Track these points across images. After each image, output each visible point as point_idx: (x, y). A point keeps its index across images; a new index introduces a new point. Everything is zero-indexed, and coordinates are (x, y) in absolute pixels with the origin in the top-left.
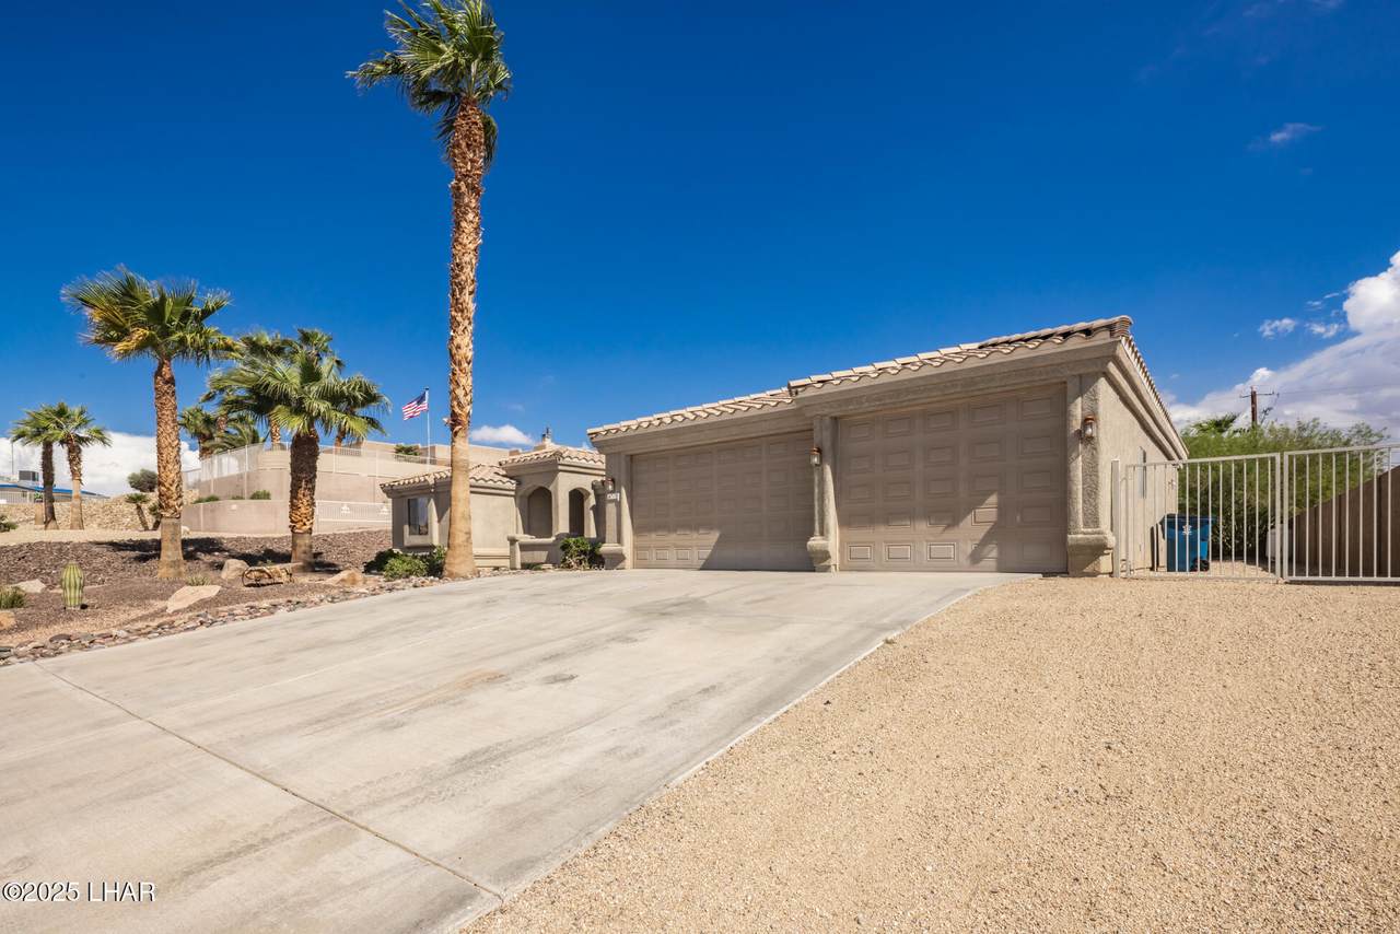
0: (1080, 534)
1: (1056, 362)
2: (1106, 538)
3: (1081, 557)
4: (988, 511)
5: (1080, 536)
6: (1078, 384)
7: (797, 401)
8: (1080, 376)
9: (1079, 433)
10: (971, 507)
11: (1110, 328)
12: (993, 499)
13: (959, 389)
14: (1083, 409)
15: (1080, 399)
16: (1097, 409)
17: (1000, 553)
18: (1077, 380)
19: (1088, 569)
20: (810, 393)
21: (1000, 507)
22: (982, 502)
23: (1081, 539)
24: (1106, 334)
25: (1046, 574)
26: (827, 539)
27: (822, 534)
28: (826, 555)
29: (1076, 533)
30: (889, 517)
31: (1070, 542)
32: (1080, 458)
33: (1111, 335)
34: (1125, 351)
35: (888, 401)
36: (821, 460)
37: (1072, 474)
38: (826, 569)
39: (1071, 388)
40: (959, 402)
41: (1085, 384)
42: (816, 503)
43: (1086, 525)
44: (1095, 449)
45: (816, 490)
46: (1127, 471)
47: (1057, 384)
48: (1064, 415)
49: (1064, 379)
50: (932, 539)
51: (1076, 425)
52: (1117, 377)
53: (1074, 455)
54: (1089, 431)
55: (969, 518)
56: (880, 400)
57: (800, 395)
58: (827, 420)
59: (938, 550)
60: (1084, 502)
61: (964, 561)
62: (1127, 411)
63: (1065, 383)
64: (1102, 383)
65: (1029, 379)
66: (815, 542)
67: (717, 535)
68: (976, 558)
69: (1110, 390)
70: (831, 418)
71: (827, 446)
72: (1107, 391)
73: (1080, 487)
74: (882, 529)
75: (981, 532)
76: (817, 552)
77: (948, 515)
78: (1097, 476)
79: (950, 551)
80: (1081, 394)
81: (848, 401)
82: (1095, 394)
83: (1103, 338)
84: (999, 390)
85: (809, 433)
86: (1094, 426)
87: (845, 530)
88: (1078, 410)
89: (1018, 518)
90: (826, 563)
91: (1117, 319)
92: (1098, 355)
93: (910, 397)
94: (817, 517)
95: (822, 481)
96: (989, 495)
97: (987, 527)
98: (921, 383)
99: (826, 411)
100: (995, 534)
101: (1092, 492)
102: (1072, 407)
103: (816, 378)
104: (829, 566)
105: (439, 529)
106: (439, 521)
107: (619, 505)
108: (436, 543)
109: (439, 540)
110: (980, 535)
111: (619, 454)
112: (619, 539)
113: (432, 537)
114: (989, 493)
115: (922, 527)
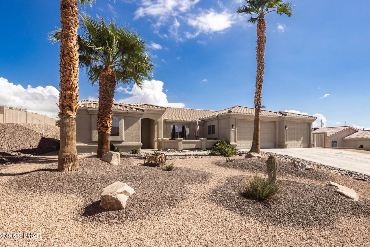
4: (302, 139)
27: (286, 142)
42: (285, 136)
48: (309, 127)
59: (297, 144)
68: (301, 146)
76: (286, 145)
95: (286, 132)
105: (125, 133)
106: (125, 130)
107: (235, 132)
108: (124, 140)
109: (125, 139)
110: (301, 142)
111: (235, 118)
112: (235, 141)
113: (122, 137)
114: (302, 136)
115: (295, 141)
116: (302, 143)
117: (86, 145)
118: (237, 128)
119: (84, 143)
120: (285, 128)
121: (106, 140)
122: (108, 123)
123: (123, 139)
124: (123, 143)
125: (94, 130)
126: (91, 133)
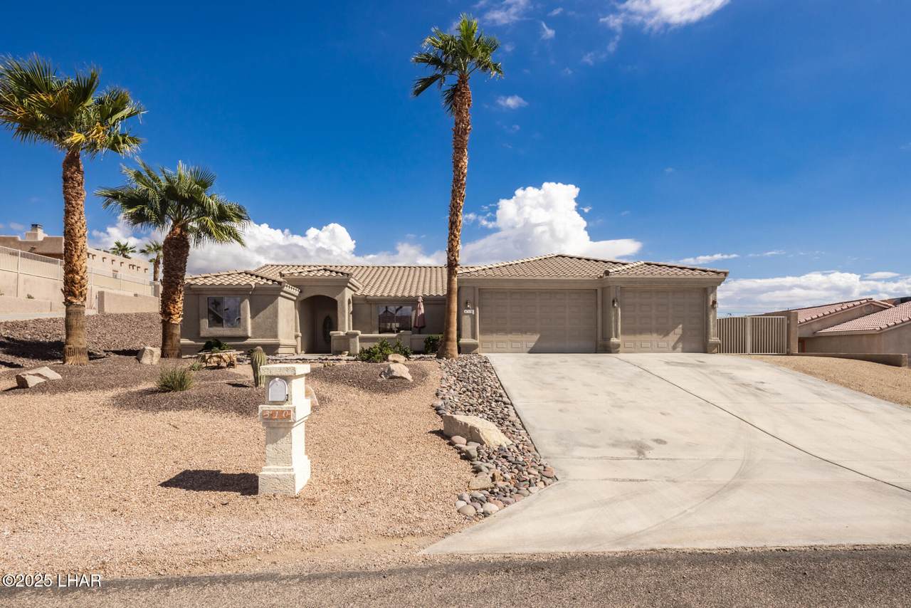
3: (711, 347)
4: (679, 330)
8: (712, 287)
9: (712, 306)
10: (673, 329)
12: (681, 326)
14: (712, 298)
17: (683, 345)
19: (714, 351)
21: (683, 329)
22: (677, 327)
23: (713, 341)
26: (617, 339)
28: (618, 346)
29: (711, 339)
31: (708, 342)
32: (712, 315)
37: (710, 319)
38: (617, 352)
39: (710, 290)
41: (713, 290)
42: (613, 324)
43: (714, 336)
45: (613, 318)
47: (704, 288)
50: (658, 340)
51: (711, 303)
53: (710, 313)
55: (672, 333)
58: (619, 288)
59: (661, 344)
60: (713, 329)
61: (670, 348)
63: (707, 288)
66: (612, 340)
67: (538, 336)
68: (674, 348)
71: (619, 299)
73: (712, 324)
74: (638, 335)
75: (676, 338)
76: (613, 345)
77: (665, 332)
79: (665, 345)
80: (712, 293)
87: (625, 335)
89: (689, 333)
90: (618, 349)
94: (613, 330)
95: (617, 314)
97: (678, 336)
99: (620, 285)
100: (681, 339)
101: (714, 326)
104: (620, 351)
105: (252, 324)
106: (252, 317)
107: (473, 317)
108: (250, 335)
109: (253, 333)
110: (676, 339)
111: (474, 287)
112: (474, 336)
113: (246, 330)
114: (679, 324)
115: (655, 335)
116: (677, 342)
117: (193, 342)
118: (478, 309)
119: (190, 339)
120: (611, 303)
121: (170, 332)
122: (171, 308)
123: (247, 333)
124: (249, 340)
125: (202, 318)
126: (199, 325)
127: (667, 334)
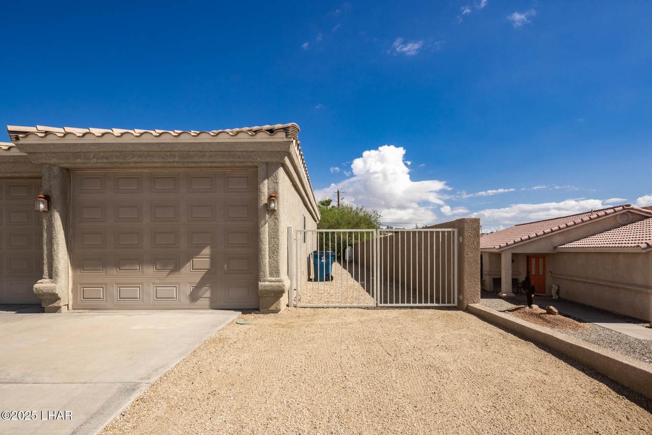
0: (267, 282)
1: (251, 149)
2: (284, 285)
3: (268, 298)
4: (203, 261)
5: (267, 283)
6: (265, 169)
7: (20, 147)
8: (267, 164)
9: (267, 206)
10: (189, 257)
11: (285, 130)
12: (207, 251)
13: (176, 159)
14: (269, 189)
15: (266, 181)
16: (278, 189)
17: (212, 294)
18: (264, 166)
19: (273, 308)
20: (30, 140)
21: (213, 258)
22: (198, 253)
23: (268, 286)
24: (282, 135)
25: (245, 311)
26: (55, 282)
27: (51, 277)
28: (55, 297)
29: (264, 281)
30: (121, 260)
31: (260, 288)
32: (267, 225)
33: (287, 136)
34: (294, 150)
35: (114, 160)
36: (49, 206)
37: (261, 236)
38: (57, 310)
39: (261, 171)
40: (180, 170)
41: (270, 171)
42: (45, 248)
43: (271, 275)
44: (277, 219)
45: (45, 235)
46: (296, 234)
47: (251, 167)
48: (256, 191)
49: (256, 164)
50: (158, 281)
51: (264, 200)
52: (290, 169)
53: (263, 222)
54: (273, 205)
55: (189, 265)
56: (107, 158)
57: (22, 141)
58: (56, 170)
59: (163, 291)
60: (270, 257)
61: (185, 300)
62: (296, 193)
63: (257, 167)
64: (281, 172)
65: (231, 159)
66: (43, 285)
69: (287, 178)
70: (62, 169)
71: (56, 194)
72: (284, 178)
73: (267, 247)
74: (114, 271)
75: (197, 278)
76: (44, 294)
77: (171, 262)
78: (278, 239)
79: (173, 292)
80: (267, 177)
81: (76, 155)
82: (276, 178)
83: (280, 137)
84: (209, 165)
85: (38, 180)
86: (276, 202)
87: (78, 273)
88: (265, 188)
89: (226, 266)
90: (55, 304)
91: (290, 124)
92: (279, 149)
93: (135, 159)
94: (45, 261)
95: (51, 227)
96: (204, 248)
97: (201, 274)
98: (143, 148)
99: (53, 161)
100: (208, 279)
101: (274, 251)
102: (261, 186)
103: (40, 128)
104: (60, 307)
114: (203, 247)
115: (150, 270)
116: (200, 286)
127: (177, 268)
